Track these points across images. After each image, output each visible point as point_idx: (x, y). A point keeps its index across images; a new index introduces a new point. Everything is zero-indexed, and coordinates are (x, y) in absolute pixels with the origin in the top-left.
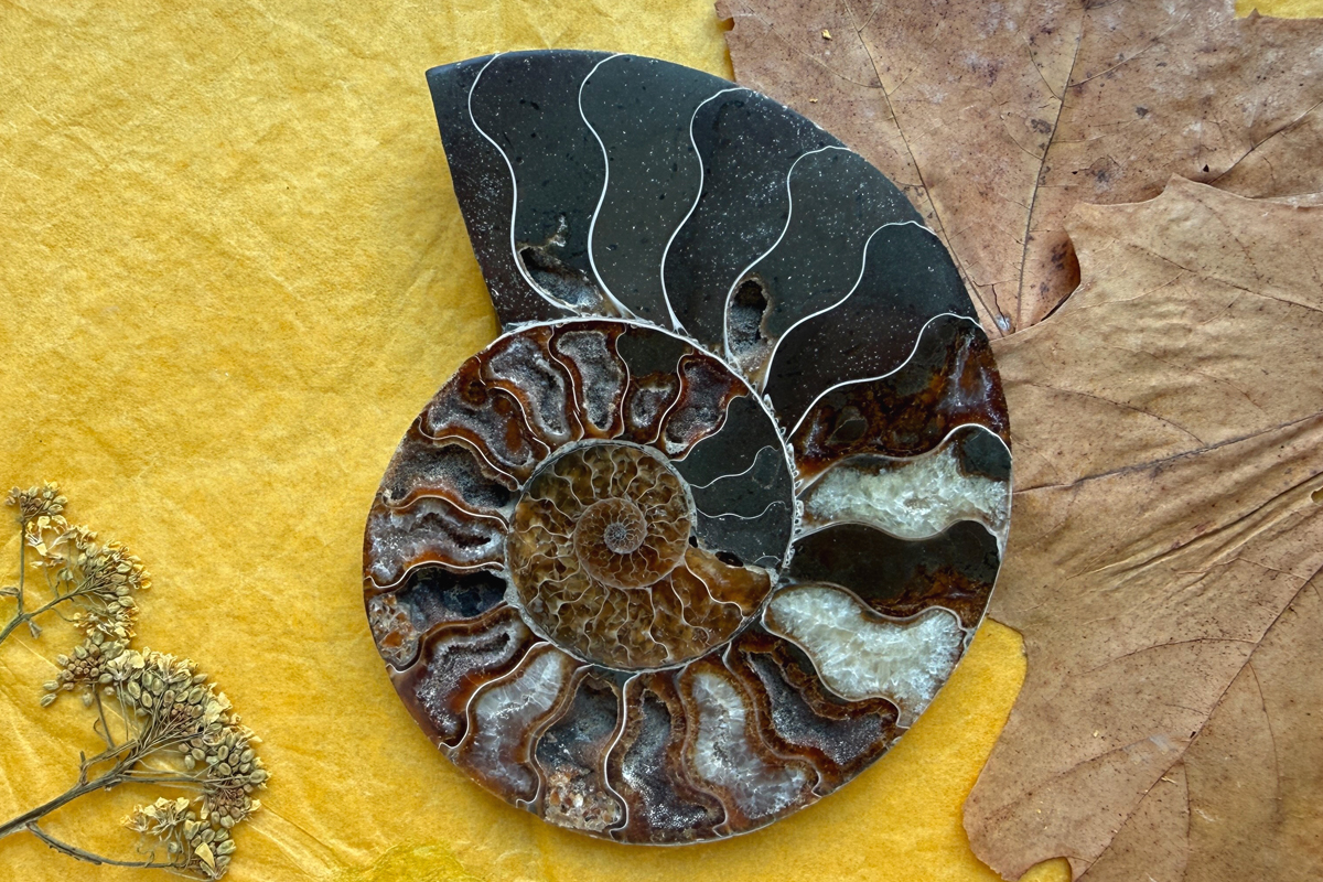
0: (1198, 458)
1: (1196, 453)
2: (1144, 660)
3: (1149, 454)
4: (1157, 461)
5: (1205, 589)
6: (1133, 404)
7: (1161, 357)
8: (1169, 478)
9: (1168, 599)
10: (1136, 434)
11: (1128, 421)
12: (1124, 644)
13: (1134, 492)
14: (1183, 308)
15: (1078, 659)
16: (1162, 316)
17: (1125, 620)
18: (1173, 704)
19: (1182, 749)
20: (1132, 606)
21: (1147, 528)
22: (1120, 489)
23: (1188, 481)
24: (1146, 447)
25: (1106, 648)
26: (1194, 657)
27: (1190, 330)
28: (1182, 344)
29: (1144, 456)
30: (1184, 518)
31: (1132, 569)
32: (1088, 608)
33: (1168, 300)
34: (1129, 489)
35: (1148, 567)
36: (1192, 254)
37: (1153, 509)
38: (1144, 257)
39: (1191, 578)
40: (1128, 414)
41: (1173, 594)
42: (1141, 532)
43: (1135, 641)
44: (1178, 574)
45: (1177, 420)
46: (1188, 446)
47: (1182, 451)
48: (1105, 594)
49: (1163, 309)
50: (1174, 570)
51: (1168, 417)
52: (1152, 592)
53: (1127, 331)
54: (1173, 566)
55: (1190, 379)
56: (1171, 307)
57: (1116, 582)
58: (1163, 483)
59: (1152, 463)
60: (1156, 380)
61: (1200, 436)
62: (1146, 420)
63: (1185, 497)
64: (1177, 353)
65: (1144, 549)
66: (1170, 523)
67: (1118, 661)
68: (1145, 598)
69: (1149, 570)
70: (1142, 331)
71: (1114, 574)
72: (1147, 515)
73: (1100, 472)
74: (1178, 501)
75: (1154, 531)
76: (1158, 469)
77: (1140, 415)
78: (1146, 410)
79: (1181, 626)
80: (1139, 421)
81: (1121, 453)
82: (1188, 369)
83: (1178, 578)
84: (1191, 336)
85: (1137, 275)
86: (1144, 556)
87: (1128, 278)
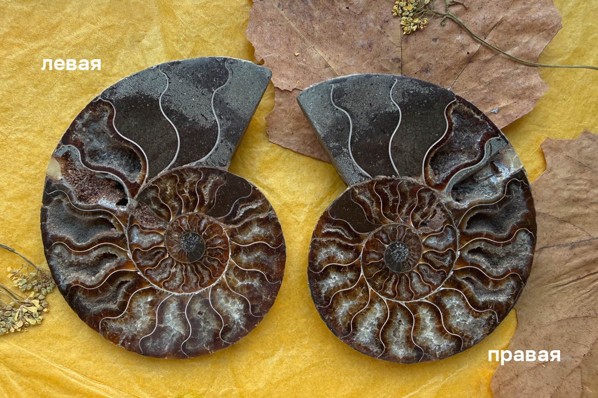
0: (589, 242)
1: (589, 240)
2: (565, 323)
3: (569, 240)
4: (573, 243)
5: (590, 296)
6: (564, 219)
7: (576, 201)
8: (577, 250)
9: (575, 299)
10: (565, 231)
11: (562, 226)
12: (557, 316)
13: (563, 255)
14: (585, 182)
15: (539, 321)
16: (578, 185)
17: (558, 307)
18: (576, 342)
19: (579, 361)
20: (560, 301)
21: (567, 270)
22: (557, 253)
23: (585, 252)
24: (568, 237)
25: (550, 317)
26: (585, 323)
27: (588, 191)
28: (585, 196)
29: (568, 241)
30: (583, 266)
31: (560, 286)
32: (543, 301)
33: (580, 179)
34: (561, 253)
35: (567, 285)
36: (590, 161)
37: (571, 262)
38: (572, 161)
39: (584, 291)
40: (562, 223)
41: (577, 297)
42: (565, 271)
43: (561, 315)
44: (579, 289)
45: (581, 227)
46: (585, 237)
47: (583, 239)
48: (550, 295)
49: (578, 182)
50: (578, 288)
51: (577, 225)
52: (569, 295)
53: (563, 190)
54: (577, 286)
55: (587, 211)
56: (581, 182)
57: (554, 291)
58: (574, 252)
59: (571, 243)
60: (574, 210)
61: (590, 234)
62: (570, 226)
63: (584, 258)
64: (582, 200)
65: (566, 278)
66: (577, 268)
67: (555, 323)
68: (566, 298)
69: (568, 287)
70: (569, 190)
71: (553, 287)
72: (567, 264)
73: (549, 246)
74: (580, 260)
75: (571, 271)
76: (573, 246)
77: (567, 224)
78: (569, 222)
79: (580, 311)
80: (566, 226)
81: (558, 239)
82: (587, 207)
83: (579, 291)
84: (589, 193)
85: (569, 168)
86: (566, 281)
87: (565, 169)
